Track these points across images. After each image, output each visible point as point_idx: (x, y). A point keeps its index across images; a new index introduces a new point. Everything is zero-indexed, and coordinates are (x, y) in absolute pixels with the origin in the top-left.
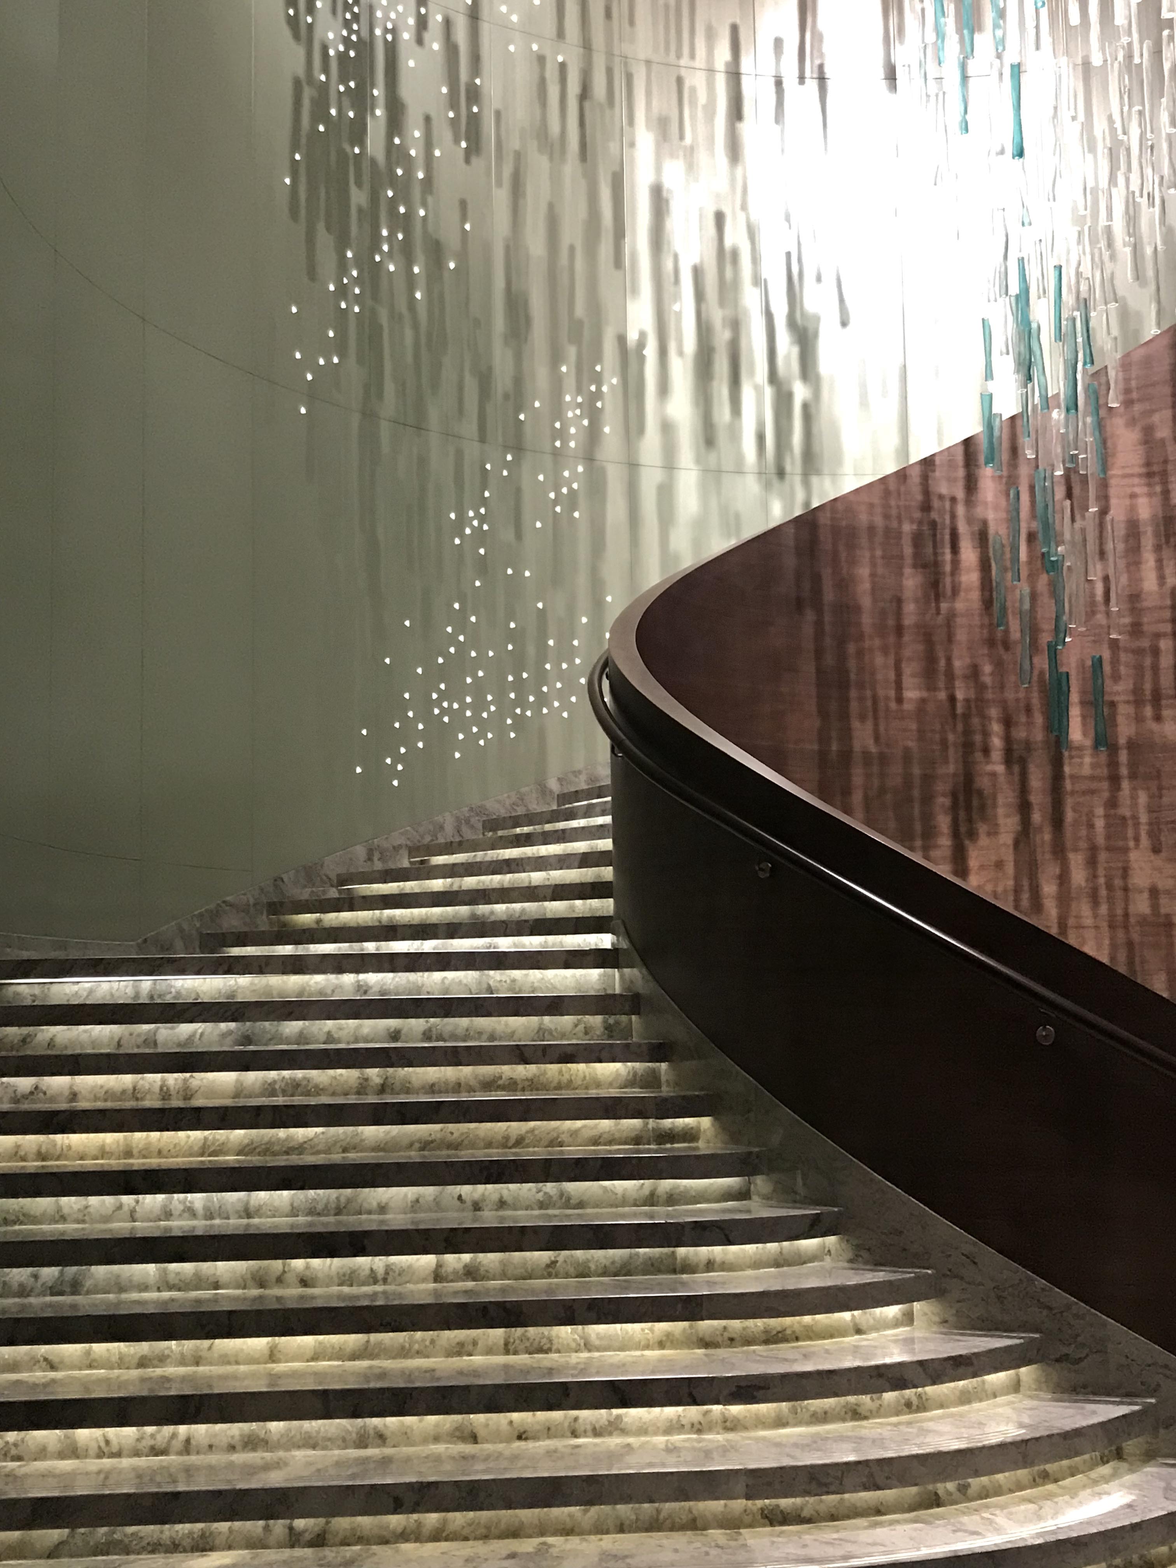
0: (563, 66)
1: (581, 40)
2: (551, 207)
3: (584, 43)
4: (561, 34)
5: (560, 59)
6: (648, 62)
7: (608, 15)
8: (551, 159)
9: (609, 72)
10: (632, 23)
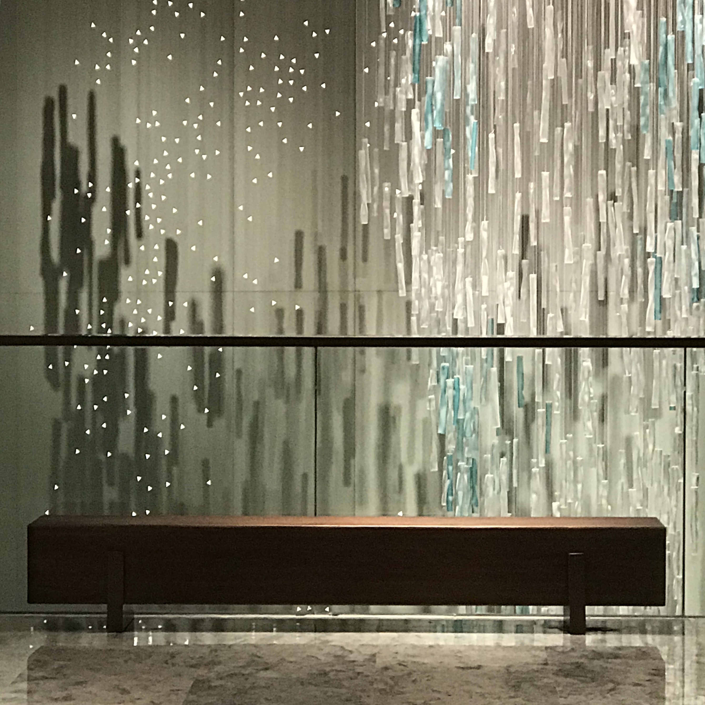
0: (300, 313)
1: (317, 285)
2: (286, 443)
3: (320, 287)
4: (298, 285)
5: (297, 307)
6: (379, 292)
7: (343, 256)
8: (287, 401)
9: (343, 308)
10: (365, 259)
